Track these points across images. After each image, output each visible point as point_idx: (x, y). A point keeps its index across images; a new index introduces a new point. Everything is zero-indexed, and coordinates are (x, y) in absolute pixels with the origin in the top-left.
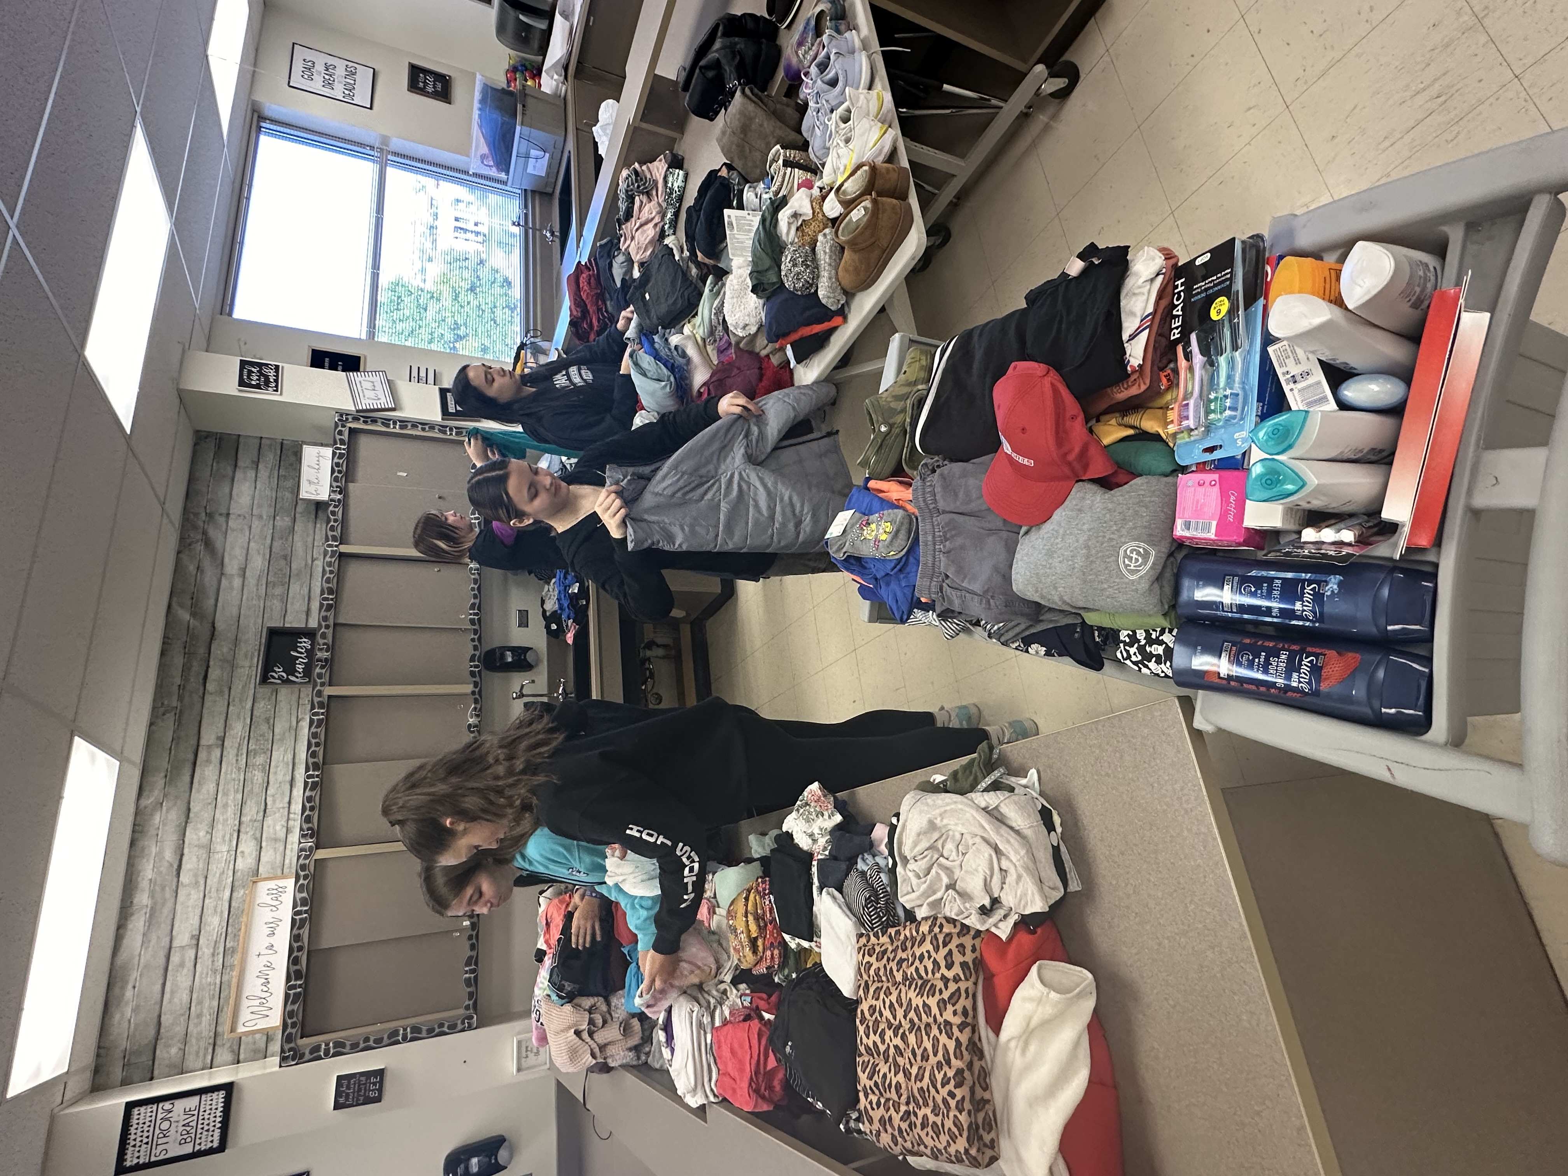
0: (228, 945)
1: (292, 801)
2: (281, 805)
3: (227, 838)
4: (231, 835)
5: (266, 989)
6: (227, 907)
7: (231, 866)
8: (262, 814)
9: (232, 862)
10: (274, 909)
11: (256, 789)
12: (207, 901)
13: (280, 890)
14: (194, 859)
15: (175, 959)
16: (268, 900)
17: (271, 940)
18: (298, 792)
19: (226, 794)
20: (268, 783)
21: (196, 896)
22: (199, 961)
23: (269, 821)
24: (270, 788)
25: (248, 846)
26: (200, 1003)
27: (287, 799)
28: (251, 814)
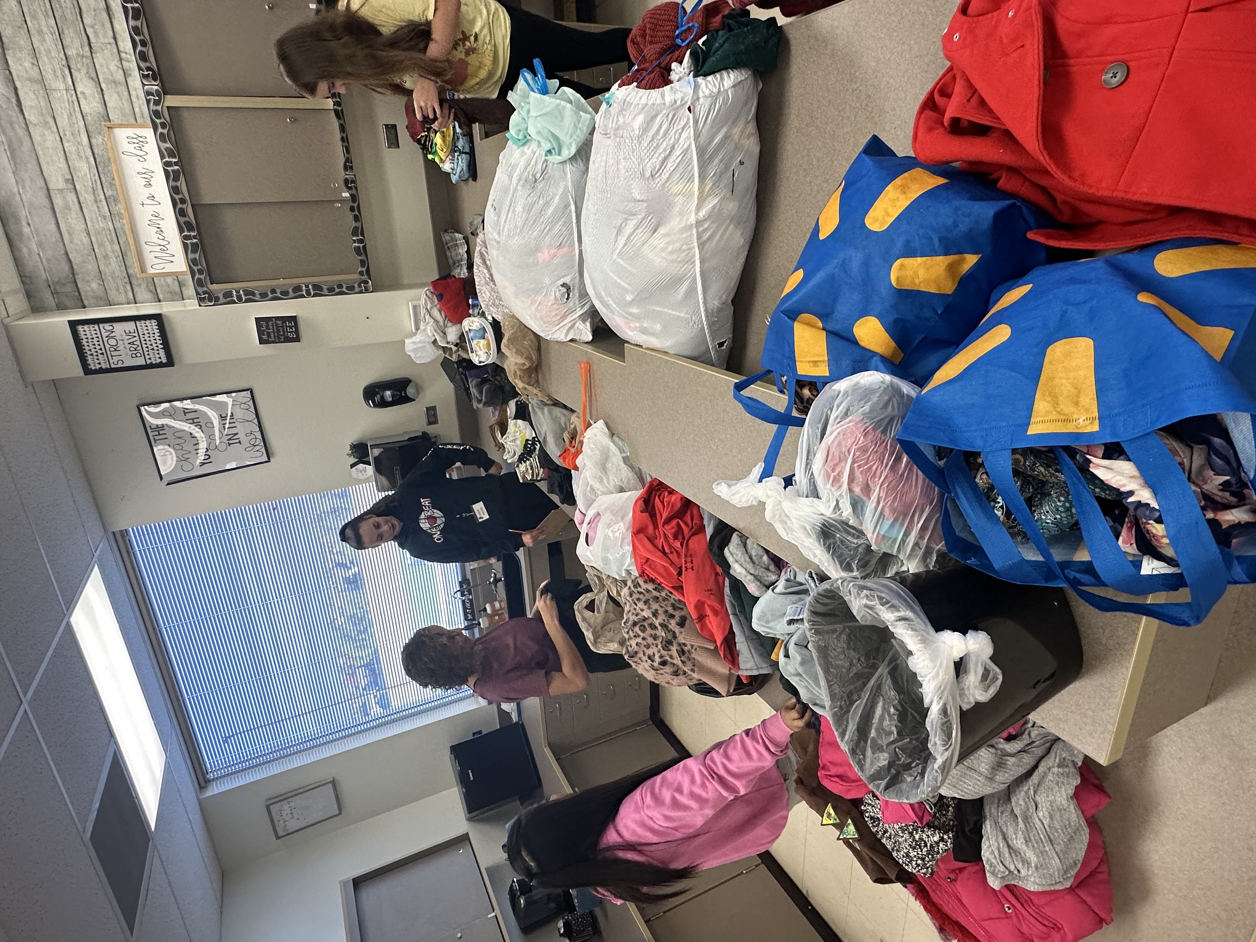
0: (107, 195)
1: (117, 36)
2: (106, 41)
3: (59, 73)
4: (62, 71)
5: (161, 237)
6: (91, 153)
7: (77, 109)
8: (87, 48)
9: (76, 103)
10: (141, 159)
11: (69, 16)
12: (66, 144)
13: (140, 139)
14: (31, 95)
15: (58, 201)
16: (131, 148)
17: (151, 190)
18: (121, 25)
19: (34, 17)
20: (80, 9)
21: (51, 139)
22: (83, 205)
23: (99, 59)
24: (85, 15)
25: (85, 86)
26: (101, 245)
27: (111, 34)
28: (75, 47)
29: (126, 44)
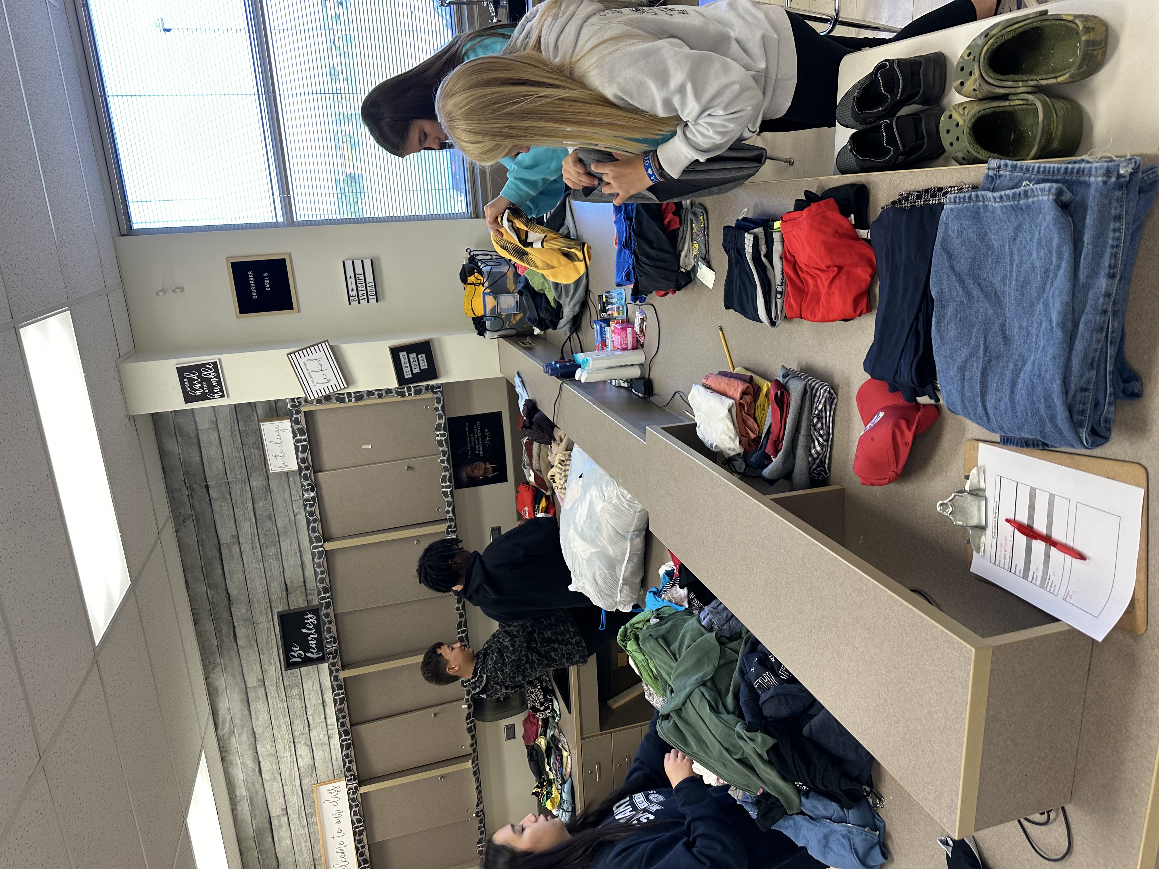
0: (307, 812)
1: (327, 717)
2: (320, 721)
3: (287, 748)
4: (289, 745)
5: (344, 860)
7: (296, 765)
8: (307, 728)
9: (295, 762)
10: (336, 804)
11: (298, 712)
12: (285, 788)
13: (336, 789)
14: (268, 763)
15: (275, 823)
16: (329, 798)
17: (340, 826)
18: (331, 710)
19: (277, 719)
20: (306, 707)
21: (277, 786)
22: (291, 822)
23: (313, 733)
24: (308, 710)
25: (303, 751)
26: (299, 844)
27: (323, 716)
28: (299, 728)
29: (332, 720)
